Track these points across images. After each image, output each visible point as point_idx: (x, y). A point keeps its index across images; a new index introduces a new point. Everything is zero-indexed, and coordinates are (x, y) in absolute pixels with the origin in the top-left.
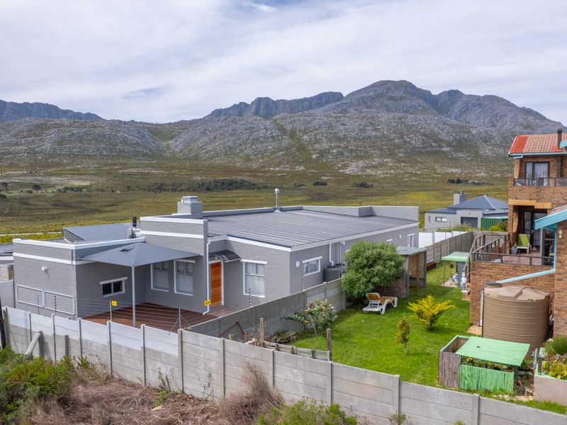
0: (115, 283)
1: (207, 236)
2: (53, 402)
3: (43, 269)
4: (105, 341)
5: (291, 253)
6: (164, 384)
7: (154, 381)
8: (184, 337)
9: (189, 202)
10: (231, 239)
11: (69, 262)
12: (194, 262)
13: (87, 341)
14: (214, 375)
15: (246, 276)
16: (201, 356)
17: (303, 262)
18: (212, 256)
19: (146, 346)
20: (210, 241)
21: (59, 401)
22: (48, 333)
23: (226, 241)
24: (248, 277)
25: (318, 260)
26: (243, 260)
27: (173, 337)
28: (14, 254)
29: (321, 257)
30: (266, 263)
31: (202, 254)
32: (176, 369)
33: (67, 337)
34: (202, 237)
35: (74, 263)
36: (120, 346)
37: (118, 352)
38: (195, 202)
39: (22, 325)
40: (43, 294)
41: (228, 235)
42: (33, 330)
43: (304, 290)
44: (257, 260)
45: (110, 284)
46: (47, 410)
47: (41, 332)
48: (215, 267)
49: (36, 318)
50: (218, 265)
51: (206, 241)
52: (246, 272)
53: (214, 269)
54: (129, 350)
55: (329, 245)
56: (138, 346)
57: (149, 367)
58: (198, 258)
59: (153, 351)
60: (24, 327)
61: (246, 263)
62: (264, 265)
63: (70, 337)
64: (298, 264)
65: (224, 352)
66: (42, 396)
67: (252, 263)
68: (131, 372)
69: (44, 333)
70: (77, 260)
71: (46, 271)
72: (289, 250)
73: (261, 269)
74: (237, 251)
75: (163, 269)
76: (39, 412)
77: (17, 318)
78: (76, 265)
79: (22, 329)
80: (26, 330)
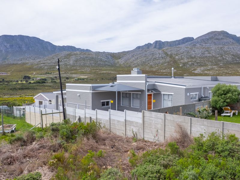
0: (106, 102)
1: (146, 81)
2: (90, 136)
3: (78, 95)
4: (108, 118)
5: (185, 89)
6: (135, 136)
7: (130, 134)
9: (136, 70)
10: (156, 83)
11: (89, 91)
12: (140, 93)
13: (99, 119)
14: (159, 131)
15: (163, 100)
16: (153, 122)
17: (191, 94)
18: (148, 90)
19: (126, 119)
20: (148, 84)
21: (92, 137)
22: (82, 116)
23: (154, 85)
24: (164, 101)
25: (196, 94)
26: (162, 93)
29: (198, 93)
30: (173, 94)
31: (144, 89)
32: (140, 129)
33: (91, 117)
34: (144, 82)
35: (91, 92)
36: (114, 120)
37: (114, 123)
38: (139, 70)
40: (78, 105)
41: (155, 82)
42: (76, 115)
43: (194, 103)
44: (169, 92)
45: (105, 102)
46: (88, 139)
47: (79, 116)
48: (150, 96)
49: (77, 110)
50: (151, 95)
51: (146, 84)
52: (163, 98)
53: (149, 96)
54: (118, 121)
56: (123, 120)
57: (128, 128)
58: (142, 91)
59: (130, 121)
61: (164, 94)
62: (172, 95)
63: (92, 118)
64: (188, 94)
67: (167, 94)
68: (119, 131)
70: (92, 90)
71: (79, 96)
72: (185, 87)
73: (170, 97)
74: (159, 89)
75: (126, 97)
76: (85, 139)
77: (70, 111)
78: (92, 93)
79: (71, 115)
80: (73, 116)
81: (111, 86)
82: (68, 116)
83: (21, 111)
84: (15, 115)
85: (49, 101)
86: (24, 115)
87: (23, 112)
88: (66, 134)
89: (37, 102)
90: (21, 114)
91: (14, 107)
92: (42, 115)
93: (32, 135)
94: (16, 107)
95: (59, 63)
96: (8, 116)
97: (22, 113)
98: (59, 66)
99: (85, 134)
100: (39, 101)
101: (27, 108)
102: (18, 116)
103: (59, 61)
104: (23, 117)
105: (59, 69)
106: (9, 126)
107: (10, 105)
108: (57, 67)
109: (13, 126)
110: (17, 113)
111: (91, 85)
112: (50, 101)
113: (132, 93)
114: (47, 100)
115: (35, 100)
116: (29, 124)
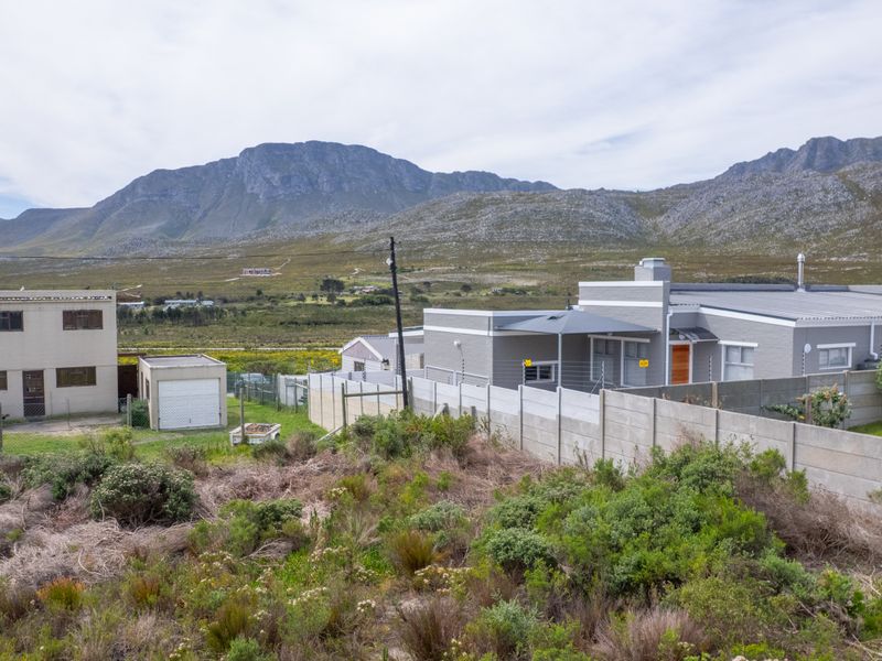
0: (541, 367)
1: (667, 304)
2: (448, 451)
3: (456, 343)
4: (516, 412)
5: (795, 329)
6: (581, 461)
7: (570, 458)
8: (607, 398)
9: (652, 266)
10: (705, 311)
11: (485, 333)
12: (648, 341)
13: (495, 413)
14: (641, 447)
15: (727, 366)
16: (627, 423)
17: (819, 346)
18: (674, 333)
19: (562, 414)
20: (671, 311)
21: (454, 452)
22: (453, 405)
23: (697, 315)
24: (730, 368)
26: (722, 342)
27: (595, 400)
28: (425, 327)
29: (854, 345)
30: (755, 345)
31: (660, 329)
32: (596, 442)
33: (473, 408)
34: (660, 304)
35: (491, 334)
36: (532, 416)
37: (531, 424)
38: (661, 265)
40: (455, 375)
41: (702, 306)
42: (438, 402)
43: (804, 376)
44: (744, 340)
46: (440, 456)
47: (446, 404)
48: (680, 351)
49: (442, 387)
50: (685, 348)
51: (665, 312)
52: (727, 358)
53: (679, 353)
54: (543, 420)
55: (870, 327)
56: (552, 415)
57: (565, 441)
58: (653, 335)
59: (570, 419)
60: (428, 399)
61: (728, 347)
62: (753, 348)
63: (477, 409)
64: (808, 348)
65: (655, 415)
66: (437, 445)
67: (737, 347)
68: (543, 450)
69: (449, 404)
70: (495, 330)
71: (459, 346)
72: (792, 324)
73: (748, 354)
74: (713, 328)
75: (607, 353)
76: (433, 456)
77: (422, 389)
78: (494, 337)
79: (426, 402)
80: (431, 403)
81: (552, 318)
82: (416, 404)
83: (298, 390)
84: (283, 401)
85: (384, 361)
86: (305, 399)
87: (305, 391)
88: (387, 440)
89: (348, 364)
90: (299, 398)
91: (281, 377)
92: (345, 396)
93: (308, 441)
94: (287, 376)
95: (392, 249)
96: (263, 403)
97: (300, 394)
98: (393, 258)
99: (435, 445)
100: (356, 363)
101: (314, 379)
102: (291, 402)
103: (393, 243)
104: (302, 407)
105: (393, 266)
106: (263, 429)
107: (269, 370)
108: (389, 262)
109: (273, 429)
110: (286, 395)
111: (490, 313)
112: (386, 362)
113: (623, 339)
114: (374, 359)
115: (343, 357)
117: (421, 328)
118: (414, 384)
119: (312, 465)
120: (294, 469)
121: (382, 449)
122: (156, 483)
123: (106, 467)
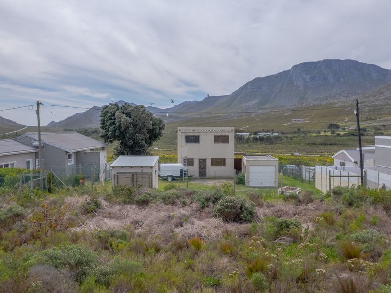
2: (380, 206)
21: (384, 208)
22: (388, 185)
28: (376, 145)
39: (374, 180)
42: (379, 183)
46: (376, 209)
47: (384, 184)
49: (382, 175)
66: (374, 203)
69: (386, 185)
76: (371, 208)
77: (371, 176)
79: (373, 182)
80: (376, 183)
82: (368, 183)
83: (311, 173)
84: (304, 178)
85: (355, 162)
86: (314, 177)
87: (314, 174)
88: (348, 198)
89: (337, 162)
90: (311, 177)
91: (304, 167)
92: (330, 176)
94: (306, 167)
95: (357, 106)
96: (295, 178)
97: (312, 175)
98: (358, 110)
100: (341, 162)
101: (318, 168)
102: (308, 179)
103: (358, 103)
104: (312, 181)
105: (357, 115)
106: (293, 189)
107: (299, 164)
108: (355, 112)
109: (297, 190)
110: (306, 175)
112: (356, 162)
114: (350, 161)
115: (335, 159)
116: (319, 190)
117: (374, 146)
118: (367, 173)
119: (310, 206)
120: (302, 207)
121: (345, 202)
122: (239, 206)
123: (221, 197)
